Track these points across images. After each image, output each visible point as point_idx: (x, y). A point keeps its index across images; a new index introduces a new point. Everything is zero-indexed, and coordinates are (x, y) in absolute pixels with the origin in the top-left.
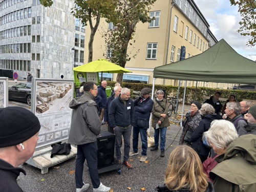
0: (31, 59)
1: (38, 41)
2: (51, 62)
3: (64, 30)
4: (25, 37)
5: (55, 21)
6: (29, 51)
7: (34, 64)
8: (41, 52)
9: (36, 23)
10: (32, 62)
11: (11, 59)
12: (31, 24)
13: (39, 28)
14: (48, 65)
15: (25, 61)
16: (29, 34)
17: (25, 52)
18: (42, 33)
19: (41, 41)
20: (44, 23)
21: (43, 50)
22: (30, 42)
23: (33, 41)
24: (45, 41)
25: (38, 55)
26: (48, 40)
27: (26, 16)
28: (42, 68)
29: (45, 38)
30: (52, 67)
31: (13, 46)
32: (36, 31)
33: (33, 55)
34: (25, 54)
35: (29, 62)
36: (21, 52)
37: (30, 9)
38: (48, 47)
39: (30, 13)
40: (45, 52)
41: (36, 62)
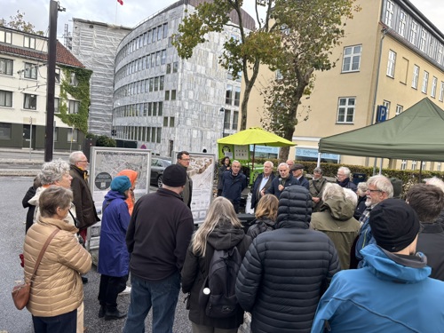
0: (162, 125)
1: (174, 98)
2: (190, 130)
3: (210, 81)
4: (156, 93)
5: (199, 67)
6: (160, 114)
7: (166, 133)
8: (177, 115)
9: (172, 71)
10: (163, 129)
11: (135, 125)
12: (165, 74)
13: (175, 79)
14: (185, 135)
15: (154, 128)
16: (162, 88)
17: (155, 114)
18: (179, 86)
19: (177, 98)
20: (182, 72)
21: (180, 112)
22: (161, 100)
23: (167, 98)
24: (183, 99)
25: (173, 119)
26: (187, 96)
27: (159, 63)
28: (176, 138)
29: (183, 93)
30: (191, 136)
31: (138, 107)
32: (171, 84)
33: (166, 118)
34: (155, 117)
35: (159, 129)
36: (150, 114)
37: (164, 52)
38: (187, 108)
39: (164, 57)
40: (182, 114)
41: (168, 129)
